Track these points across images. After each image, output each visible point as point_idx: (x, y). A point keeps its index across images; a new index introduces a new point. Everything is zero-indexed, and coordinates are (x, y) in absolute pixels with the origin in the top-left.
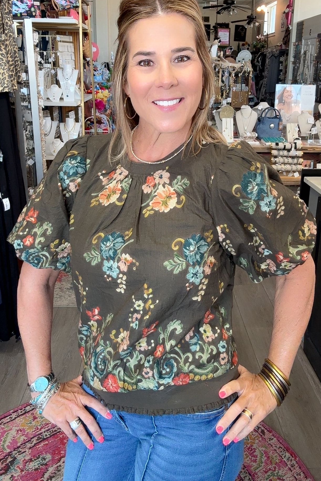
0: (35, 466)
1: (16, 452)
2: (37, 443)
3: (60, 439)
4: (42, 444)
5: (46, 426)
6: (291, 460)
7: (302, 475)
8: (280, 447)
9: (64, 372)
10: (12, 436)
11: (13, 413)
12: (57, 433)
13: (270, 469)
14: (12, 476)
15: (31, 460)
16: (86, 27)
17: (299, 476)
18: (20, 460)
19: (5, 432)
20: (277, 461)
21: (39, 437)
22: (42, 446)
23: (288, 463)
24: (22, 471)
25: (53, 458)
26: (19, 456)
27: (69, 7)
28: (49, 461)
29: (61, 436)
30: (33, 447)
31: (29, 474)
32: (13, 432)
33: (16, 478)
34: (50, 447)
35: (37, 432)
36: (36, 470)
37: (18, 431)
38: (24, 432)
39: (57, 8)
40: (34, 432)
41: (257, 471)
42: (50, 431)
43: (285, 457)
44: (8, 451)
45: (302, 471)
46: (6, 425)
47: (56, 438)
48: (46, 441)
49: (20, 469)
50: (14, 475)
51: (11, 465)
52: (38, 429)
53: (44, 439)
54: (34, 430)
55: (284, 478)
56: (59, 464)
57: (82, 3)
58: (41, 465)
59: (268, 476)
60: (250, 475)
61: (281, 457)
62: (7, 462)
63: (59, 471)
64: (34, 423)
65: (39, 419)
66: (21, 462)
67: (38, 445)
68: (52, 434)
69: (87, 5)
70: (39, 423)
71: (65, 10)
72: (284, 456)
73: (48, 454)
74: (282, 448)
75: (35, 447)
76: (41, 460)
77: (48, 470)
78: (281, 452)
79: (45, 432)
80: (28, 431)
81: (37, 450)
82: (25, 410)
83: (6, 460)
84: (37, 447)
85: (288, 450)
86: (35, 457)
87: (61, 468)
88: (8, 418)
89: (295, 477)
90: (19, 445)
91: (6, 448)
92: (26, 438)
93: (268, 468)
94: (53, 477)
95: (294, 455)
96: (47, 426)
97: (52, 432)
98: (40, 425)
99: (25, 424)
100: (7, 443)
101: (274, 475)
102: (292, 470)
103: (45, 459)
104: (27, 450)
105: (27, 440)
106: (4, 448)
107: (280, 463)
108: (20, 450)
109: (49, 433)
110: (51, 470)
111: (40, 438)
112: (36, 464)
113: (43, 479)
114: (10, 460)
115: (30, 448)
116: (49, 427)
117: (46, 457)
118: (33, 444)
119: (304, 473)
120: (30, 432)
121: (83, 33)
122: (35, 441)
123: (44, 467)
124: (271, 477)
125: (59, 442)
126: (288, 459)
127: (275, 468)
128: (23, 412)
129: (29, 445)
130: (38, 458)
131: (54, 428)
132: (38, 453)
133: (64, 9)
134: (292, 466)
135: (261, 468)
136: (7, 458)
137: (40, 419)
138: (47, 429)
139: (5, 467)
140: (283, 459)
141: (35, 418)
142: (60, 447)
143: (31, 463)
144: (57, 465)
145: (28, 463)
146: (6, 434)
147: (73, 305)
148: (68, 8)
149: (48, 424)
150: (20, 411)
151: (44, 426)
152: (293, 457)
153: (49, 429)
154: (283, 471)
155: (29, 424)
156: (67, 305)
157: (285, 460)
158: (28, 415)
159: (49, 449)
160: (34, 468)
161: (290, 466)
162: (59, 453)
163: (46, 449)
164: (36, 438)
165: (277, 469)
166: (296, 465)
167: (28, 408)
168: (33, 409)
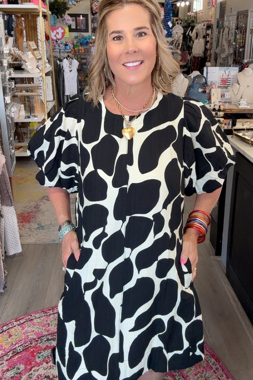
0: (11, 374)
2: (13, 356)
3: (31, 352)
4: (17, 357)
5: (19, 342)
6: (216, 365)
7: (224, 376)
8: (207, 354)
9: (33, 298)
12: (29, 347)
13: (199, 372)
15: (8, 370)
17: (222, 377)
20: (205, 365)
21: (14, 351)
22: (16, 358)
23: (213, 367)
25: (26, 368)
28: (23, 370)
29: (32, 350)
30: (10, 359)
34: (23, 359)
35: (12, 347)
36: (12, 378)
38: (2, 347)
40: (10, 347)
41: (188, 374)
42: (23, 346)
43: (211, 362)
45: (224, 373)
47: (28, 352)
48: (19, 355)
52: (13, 345)
53: (18, 353)
54: (10, 345)
55: (210, 379)
56: (30, 372)
58: (16, 373)
59: (197, 377)
60: (183, 377)
61: (208, 362)
63: (31, 378)
64: (10, 340)
65: (13, 337)
67: (13, 358)
68: (24, 349)
70: (14, 340)
72: (210, 361)
73: (22, 365)
74: (208, 355)
75: (11, 360)
76: (16, 370)
77: (21, 378)
78: (208, 358)
79: (18, 347)
80: (5, 346)
81: (13, 361)
82: (2, 329)
84: (13, 359)
85: (213, 356)
86: (11, 367)
87: (32, 375)
89: (219, 378)
92: (3, 352)
93: (197, 371)
95: (218, 360)
96: (21, 342)
97: (24, 347)
98: (15, 342)
99: (3, 341)
101: (202, 377)
102: (216, 371)
103: (19, 369)
104: (5, 362)
105: (4, 354)
107: (207, 367)
109: (22, 348)
110: (25, 377)
111: (15, 353)
112: (12, 373)
115: (7, 360)
116: (22, 343)
117: (20, 368)
118: (9, 357)
119: (225, 374)
122: (10, 354)
123: (18, 375)
125: (31, 355)
126: (213, 364)
127: (203, 371)
129: (6, 358)
130: (14, 368)
131: (26, 343)
132: (14, 365)
134: (216, 369)
135: (192, 371)
137: (15, 337)
138: (20, 344)
140: (209, 363)
142: (31, 359)
143: (8, 372)
144: (28, 374)
145: (5, 373)
147: (40, 242)
149: (21, 340)
151: (18, 342)
152: (217, 362)
153: (22, 345)
154: (209, 374)
155: (6, 341)
156: (35, 242)
157: (211, 365)
158: (5, 334)
159: (22, 361)
160: (10, 377)
161: (215, 370)
162: (30, 364)
163: (20, 361)
164: (12, 352)
165: (204, 372)
166: (220, 368)
167: (5, 328)
168: (9, 329)
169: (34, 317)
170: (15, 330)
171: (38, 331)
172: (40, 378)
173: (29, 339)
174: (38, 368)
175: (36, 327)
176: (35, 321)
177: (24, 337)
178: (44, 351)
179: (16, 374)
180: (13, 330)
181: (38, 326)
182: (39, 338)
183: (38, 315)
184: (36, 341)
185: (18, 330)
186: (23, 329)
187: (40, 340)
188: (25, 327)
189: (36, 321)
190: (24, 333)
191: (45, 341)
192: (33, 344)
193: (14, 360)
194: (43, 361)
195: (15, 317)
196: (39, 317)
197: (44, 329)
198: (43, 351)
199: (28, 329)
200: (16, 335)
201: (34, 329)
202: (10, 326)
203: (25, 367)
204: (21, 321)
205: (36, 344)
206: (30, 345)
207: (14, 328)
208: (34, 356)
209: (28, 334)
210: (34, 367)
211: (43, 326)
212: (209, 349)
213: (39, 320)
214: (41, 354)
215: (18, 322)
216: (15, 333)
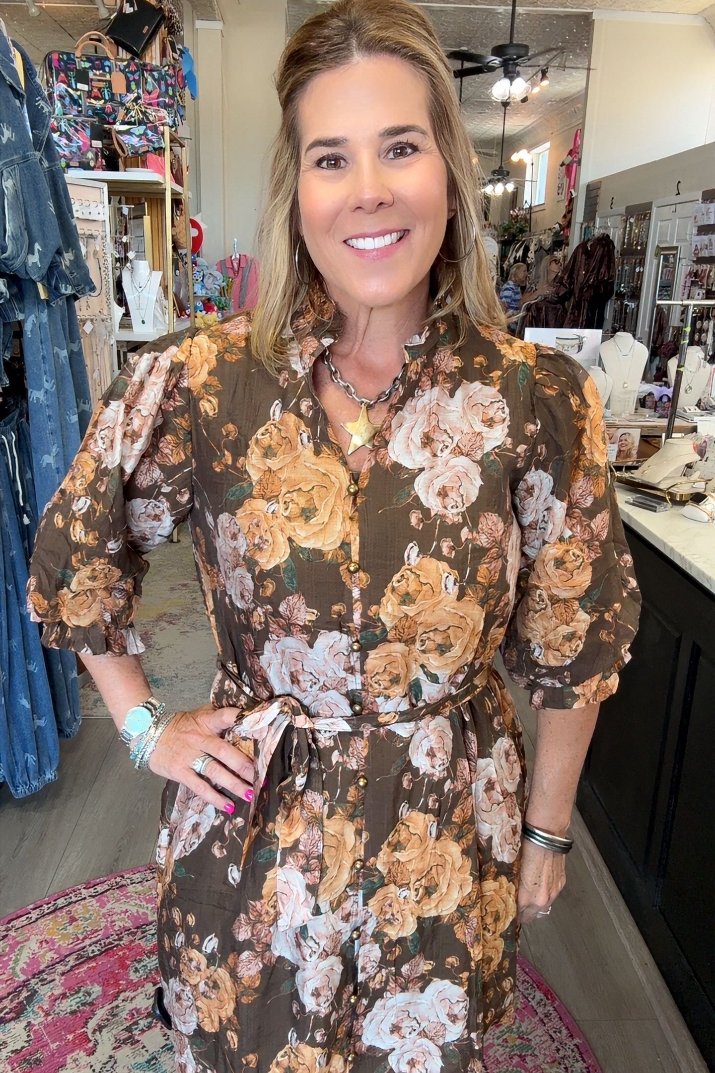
0: (71, 1006)
1: (37, 980)
2: (76, 965)
3: (119, 958)
4: (85, 967)
5: (92, 934)
6: (545, 1005)
7: (564, 1031)
8: (524, 981)
9: (128, 838)
10: (31, 952)
11: (34, 909)
12: (114, 947)
14: (29, 1023)
15: (64, 996)
16: (178, 188)
17: (559, 1034)
18: (44, 995)
19: (18, 943)
21: (79, 954)
22: (85, 972)
23: (540, 1010)
24: (47, 1014)
25: (104, 992)
26: (42, 988)
27: (146, 149)
28: (97, 998)
29: (121, 953)
30: (68, 971)
31: (61, 1020)
32: (33, 944)
33: (36, 1028)
34: (100, 973)
35: (76, 945)
36: (73, 1013)
37: (41, 943)
38: (54, 944)
39: (123, 151)
40: (71, 946)
42: (101, 944)
43: (533, 999)
44: (23, 978)
45: (564, 1025)
46: (19, 931)
47: (111, 957)
48: (92, 962)
49: (43, 1011)
50: (33, 1022)
51: (28, 1004)
52: (78, 939)
53: (90, 958)
54: (71, 941)
55: (530, 1037)
56: (115, 1004)
57: (171, 141)
59: (501, 1032)
61: (527, 998)
62: (21, 998)
63: (114, 1016)
64: (71, 929)
65: (80, 922)
66: (46, 999)
67: (78, 969)
68: (103, 950)
69: (182, 146)
70: (80, 930)
71: (140, 155)
72: (532, 996)
73: (96, 985)
74: (528, 982)
75: (72, 973)
76: (84, 995)
77: (94, 1015)
78: (528, 990)
79: (90, 945)
80: (61, 943)
81: (77, 977)
82: (54, 904)
83: (18, 995)
84: (77, 972)
85: (539, 985)
86: (71, 990)
87: (119, 1010)
88: (24, 918)
89: (551, 1036)
90: (42, 968)
91: (19, 973)
92: (55, 956)
94: (106, 1026)
95: (551, 994)
96: (96, 934)
97: (103, 945)
98: (82, 933)
99: (55, 930)
100: (22, 964)
101: (511, 1031)
102: (545, 1022)
103: (89, 994)
104: (57, 978)
105: (58, 960)
106: (14, 974)
107: (524, 1009)
108: (45, 977)
109: (99, 948)
110: (101, 1013)
111: (82, 957)
112: (73, 1003)
113: (85, 1029)
114: (25, 994)
115: (63, 974)
116: (99, 937)
117: (91, 991)
118: (68, 967)
119: (567, 1028)
120: (65, 944)
121: (172, 200)
122: (72, 960)
123: (87, 1008)
124: (507, 1035)
125: (118, 964)
126: (539, 1003)
128: (52, 908)
129: (60, 968)
130: (77, 992)
131: (108, 938)
132: (78, 984)
133: (137, 152)
134: (546, 1016)
136: (20, 992)
137: (83, 922)
138: (94, 939)
139: (15, 1007)
140: (529, 1002)
141: (73, 920)
142: (119, 973)
143: (64, 1001)
144: (110, 1006)
145: (58, 1002)
146: (19, 947)
148: (144, 152)
149: (97, 931)
150: (46, 906)
151: (89, 935)
152: (548, 999)
153: (99, 940)
154: (529, 1024)
155: (63, 931)
157: (534, 1005)
158: (60, 915)
159: (97, 976)
160: (68, 1011)
161: (542, 1016)
162: (117, 984)
163: (92, 977)
164: (74, 956)
165: (517, 1021)
166: (554, 1014)
167: (61, 902)
168: (70, 903)
169: (128, 881)
170: (84, 907)
171: (138, 912)
172: (136, 1016)
173: (116, 928)
174: (132, 995)
175: (132, 903)
176: (131, 888)
177: (103, 925)
178: (149, 957)
179: (83, 1005)
180: (80, 907)
181: (138, 902)
182: (138, 928)
183: (137, 875)
184: (131, 933)
185: (90, 908)
186: (103, 905)
187: (139, 933)
188: (108, 901)
189: (134, 890)
190: (104, 915)
191: (153, 935)
192: (125, 940)
193: (79, 973)
194: (145, 979)
195: (86, 878)
196: (140, 880)
197: (152, 908)
198: (145, 957)
199: (113, 906)
200: (86, 920)
201: (129, 908)
202: (74, 899)
203: (103, 990)
204: (100, 889)
205: (132, 941)
206: (116, 943)
207: (82, 902)
208: (125, 967)
209: (115, 918)
210: (125, 991)
211: (148, 901)
212: (530, 969)
213: (139, 888)
214: (142, 964)
215: (92, 890)
216: (83, 913)
